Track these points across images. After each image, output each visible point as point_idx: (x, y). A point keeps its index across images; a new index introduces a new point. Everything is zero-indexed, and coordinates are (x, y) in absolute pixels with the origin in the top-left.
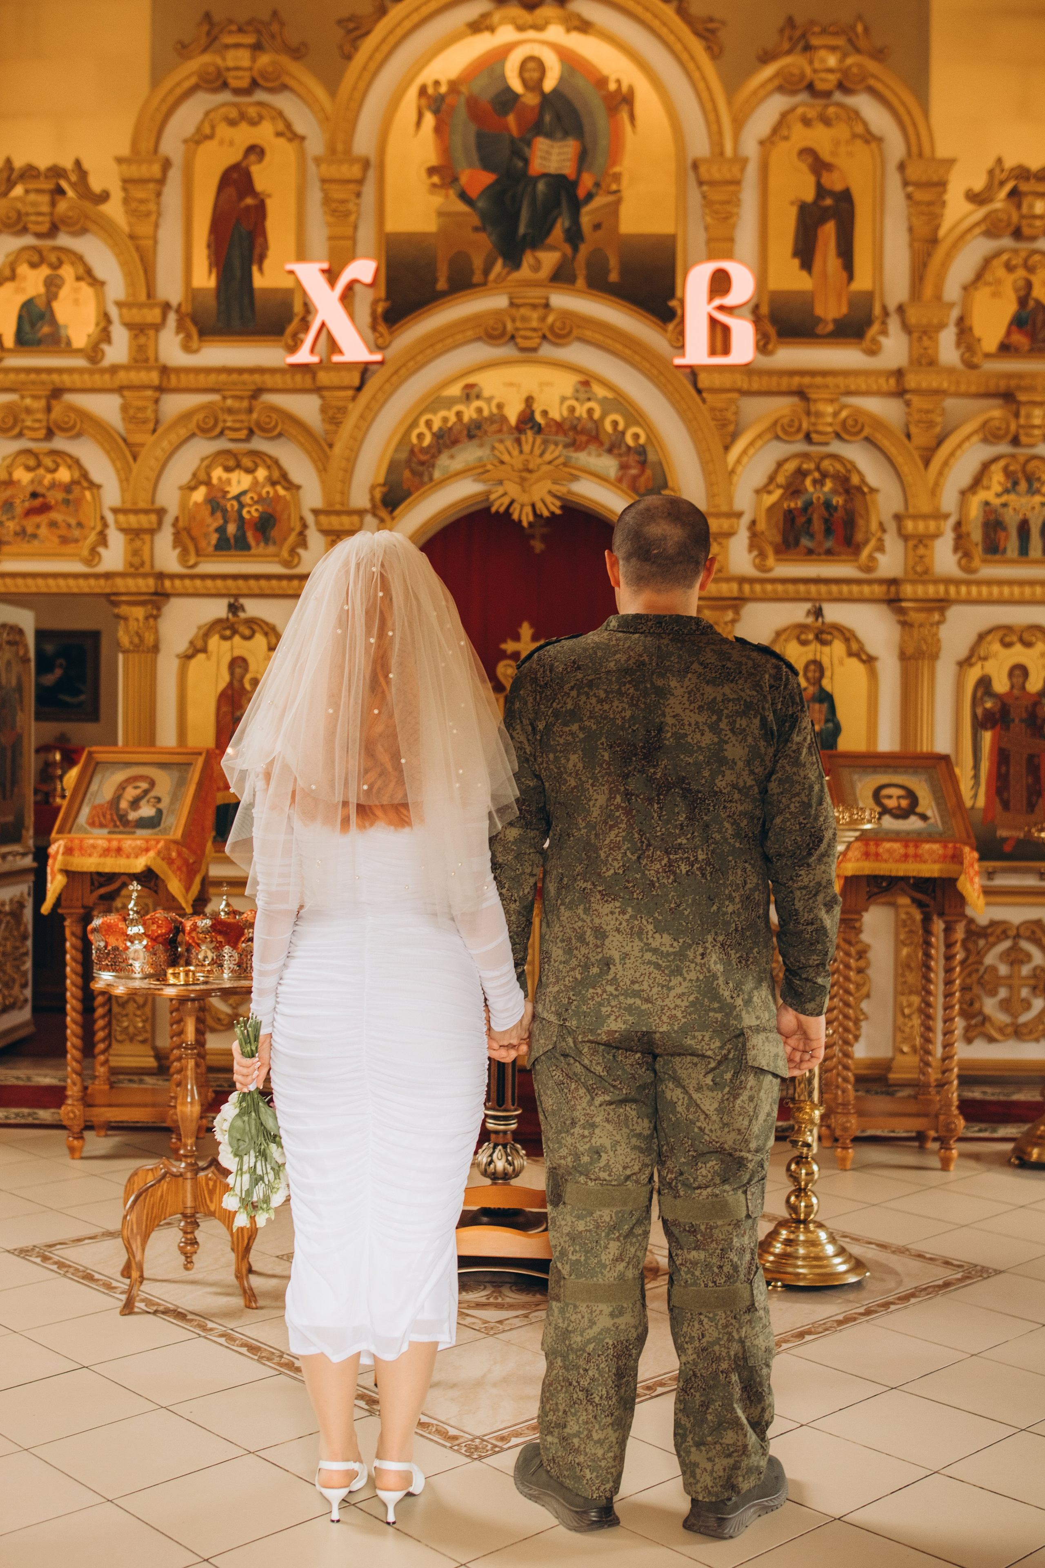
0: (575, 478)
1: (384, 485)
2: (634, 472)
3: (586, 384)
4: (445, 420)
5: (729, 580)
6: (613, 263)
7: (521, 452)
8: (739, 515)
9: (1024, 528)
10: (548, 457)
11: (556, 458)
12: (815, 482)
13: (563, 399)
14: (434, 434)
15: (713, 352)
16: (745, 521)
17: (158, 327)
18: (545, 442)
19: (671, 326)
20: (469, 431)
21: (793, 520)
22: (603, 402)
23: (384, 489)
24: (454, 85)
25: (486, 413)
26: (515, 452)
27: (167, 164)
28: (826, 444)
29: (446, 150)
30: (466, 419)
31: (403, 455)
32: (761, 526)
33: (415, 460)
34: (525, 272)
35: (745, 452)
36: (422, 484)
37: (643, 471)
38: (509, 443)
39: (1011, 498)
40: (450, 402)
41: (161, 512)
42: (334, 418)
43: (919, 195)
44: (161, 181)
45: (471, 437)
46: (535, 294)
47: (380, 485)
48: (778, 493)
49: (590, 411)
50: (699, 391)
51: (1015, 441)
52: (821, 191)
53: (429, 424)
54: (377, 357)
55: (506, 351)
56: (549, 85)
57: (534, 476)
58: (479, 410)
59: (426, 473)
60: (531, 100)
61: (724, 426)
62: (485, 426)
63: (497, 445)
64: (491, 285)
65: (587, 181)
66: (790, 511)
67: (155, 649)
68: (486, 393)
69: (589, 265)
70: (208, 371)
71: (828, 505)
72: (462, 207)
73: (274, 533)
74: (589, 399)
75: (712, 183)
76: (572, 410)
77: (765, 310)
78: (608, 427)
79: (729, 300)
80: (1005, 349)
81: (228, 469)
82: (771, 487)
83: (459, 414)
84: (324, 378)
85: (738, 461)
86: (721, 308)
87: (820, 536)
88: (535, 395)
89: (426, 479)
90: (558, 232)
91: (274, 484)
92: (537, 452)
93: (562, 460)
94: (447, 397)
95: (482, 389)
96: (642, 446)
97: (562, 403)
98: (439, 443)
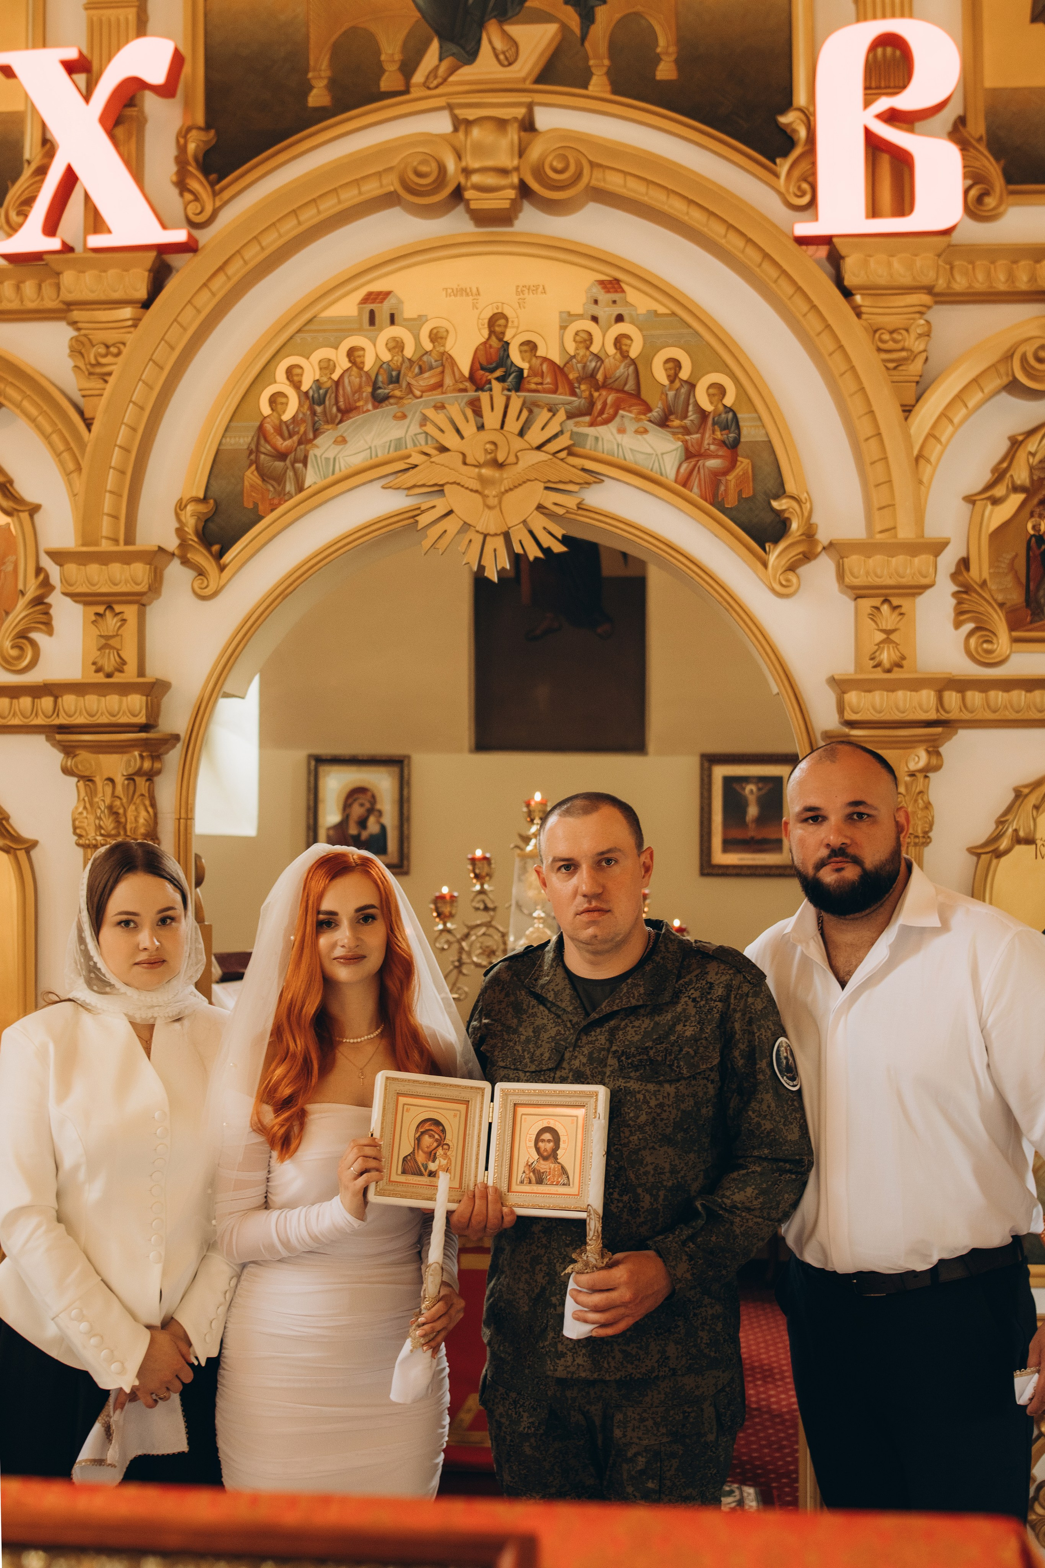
0: (594, 478)
1: (205, 499)
2: (713, 463)
3: (613, 285)
4: (327, 366)
5: (916, 684)
6: (665, 43)
7: (481, 427)
8: (938, 548)
10: (535, 436)
11: (556, 436)
13: (567, 318)
14: (304, 396)
15: (874, 211)
16: (948, 560)
18: (530, 407)
19: (784, 166)
20: (375, 387)
22: (650, 322)
23: (202, 508)
25: (409, 352)
26: (469, 429)
30: (369, 363)
31: (243, 440)
32: (979, 571)
33: (266, 448)
35: (945, 415)
36: (284, 497)
37: (732, 463)
38: (456, 408)
40: (336, 330)
42: (99, 364)
45: (379, 400)
46: (506, 105)
47: (196, 500)
48: (1017, 499)
49: (620, 342)
50: (847, 293)
53: (294, 375)
54: (179, 236)
55: (446, 224)
57: (509, 476)
58: (397, 346)
59: (290, 473)
61: (900, 363)
62: (408, 378)
63: (430, 413)
64: (415, 93)
66: (1039, 538)
68: (409, 311)
69: (614, 49)
74: (620, 318)
76: (585, 340)
77: (977, 128)
78: (661, 375)
79: (905, 101)
82: (999, 491)
83: (354, 354)
84: (73, 281)
85: (931, 435)
86: (892, 117)
88: (508, 312)
89: (290, 487)
92: (512, 425)
93: (564, 441)
94: (331, 320)
95: (400, 302)
96: (728, 410)
97: (563, 328)
98: (314, 413)
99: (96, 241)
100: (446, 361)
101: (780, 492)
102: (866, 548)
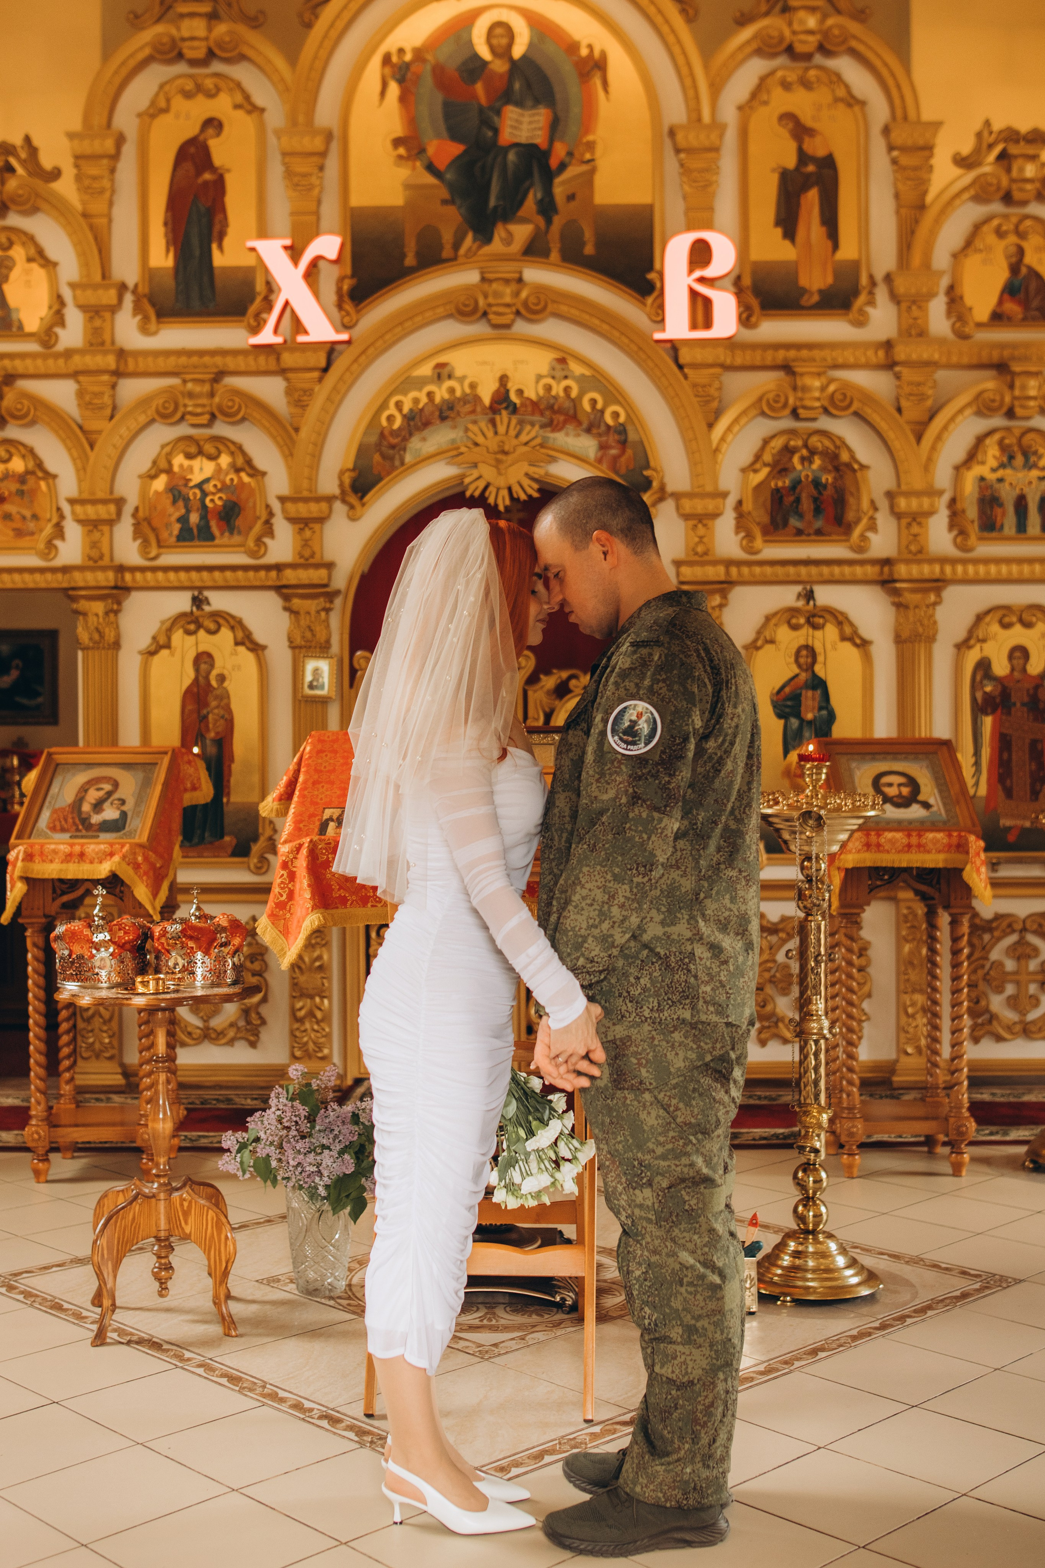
0: (553, 459)
1: (354, 470)
2: (614, 452)
3: (562, 361)
4: (416, 401)
5: (715, 563)
6: (588, 235)
7: (496, 433)
8: (725, 495)
9: (1021, 503)
10: (524, 438)
11: (533, 439)
12: (803, 459)
13: (539, 377)
14: (404, 416)
15: (694, 326)
16: (731, 501)
17: (114, 309)
18: (521, 423)
19: (650, 300)
20: (441, 411)
21: (781, 499)
22: (581, 380)
23: (353, 474)
24: (419, 53)
25: (458, 393)
26: (490, 433)
27: (120, 140)
28: (814, 419)
29: (412, 121)
30: (438, 400)
31: (373, 439)
32: (748, 506)
33: (385, 443)
34: (497, 245)
35: (729, 429)
36: (393, 468)
37: (623, 452)
38: (483, 424)
39: (1007, 473)
40: (420, 383)
41: (120, 502)
42: (300, 401)
43: (905, 160)
44: (116, 157)
45: (443, 418)
46: (507, 269)
47: (349, 470)
48: (765, 471)
49: (567, 389)
50: (681, 367)
51: (1010, 414)
52: (803, 157)
53: (399, 406)
54: (344, 337)
55: (479, 328)
56: (518, 51)
57: (510, 458)
58: (452, 391)
59: (397, 457)
60: (500, 67)
61: (707, 402)
62: (458, 407)
63: (470, 426)
64: (461, 260)
65: (560, 150)
66: (777, 490)
67: (116, 645)
68: (458, 373)
69: (563, 237)
70: (167, 353)
71: (816, 483)
72: (430, 180)
73: (239, 522)
74: (566, 377)
75: (689, 151)
76: (548, 388)
77: (747, 281)
78: (587, 407)
79: (709, 272)
80: (998, 317)
81: (189, 456)
82: (758, 466)
83: (430, 395)
84: (288, 359)
85: (723, 439)
86: (702, 280)
87: (809, 516)
88: (509, 374)
89: (397, 463)
90: (530, 204)
91: (238, 470)
92: (512, 432)
93: (538, 441)
94: (418, 377)
95: (453, 368)
96: (621, 425)
97: (537, 382)
98: (409, 425)
99: (301, 339)
100: (477, 399)
101: (647, 466)
102: (690, 495)
